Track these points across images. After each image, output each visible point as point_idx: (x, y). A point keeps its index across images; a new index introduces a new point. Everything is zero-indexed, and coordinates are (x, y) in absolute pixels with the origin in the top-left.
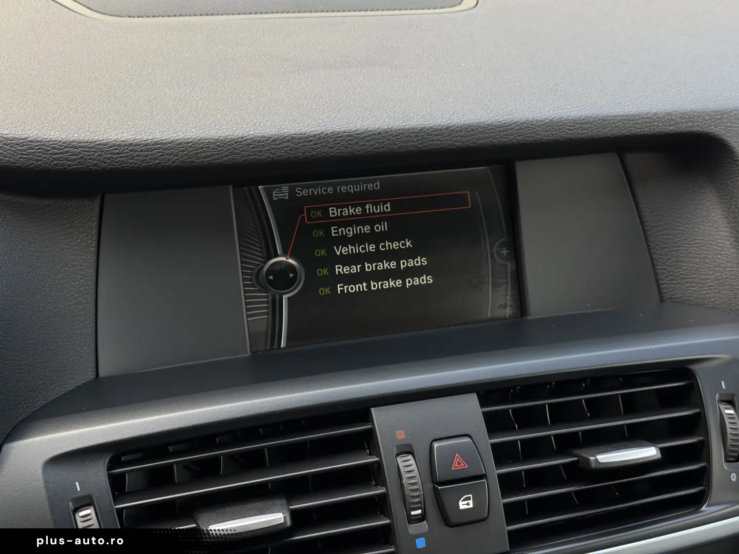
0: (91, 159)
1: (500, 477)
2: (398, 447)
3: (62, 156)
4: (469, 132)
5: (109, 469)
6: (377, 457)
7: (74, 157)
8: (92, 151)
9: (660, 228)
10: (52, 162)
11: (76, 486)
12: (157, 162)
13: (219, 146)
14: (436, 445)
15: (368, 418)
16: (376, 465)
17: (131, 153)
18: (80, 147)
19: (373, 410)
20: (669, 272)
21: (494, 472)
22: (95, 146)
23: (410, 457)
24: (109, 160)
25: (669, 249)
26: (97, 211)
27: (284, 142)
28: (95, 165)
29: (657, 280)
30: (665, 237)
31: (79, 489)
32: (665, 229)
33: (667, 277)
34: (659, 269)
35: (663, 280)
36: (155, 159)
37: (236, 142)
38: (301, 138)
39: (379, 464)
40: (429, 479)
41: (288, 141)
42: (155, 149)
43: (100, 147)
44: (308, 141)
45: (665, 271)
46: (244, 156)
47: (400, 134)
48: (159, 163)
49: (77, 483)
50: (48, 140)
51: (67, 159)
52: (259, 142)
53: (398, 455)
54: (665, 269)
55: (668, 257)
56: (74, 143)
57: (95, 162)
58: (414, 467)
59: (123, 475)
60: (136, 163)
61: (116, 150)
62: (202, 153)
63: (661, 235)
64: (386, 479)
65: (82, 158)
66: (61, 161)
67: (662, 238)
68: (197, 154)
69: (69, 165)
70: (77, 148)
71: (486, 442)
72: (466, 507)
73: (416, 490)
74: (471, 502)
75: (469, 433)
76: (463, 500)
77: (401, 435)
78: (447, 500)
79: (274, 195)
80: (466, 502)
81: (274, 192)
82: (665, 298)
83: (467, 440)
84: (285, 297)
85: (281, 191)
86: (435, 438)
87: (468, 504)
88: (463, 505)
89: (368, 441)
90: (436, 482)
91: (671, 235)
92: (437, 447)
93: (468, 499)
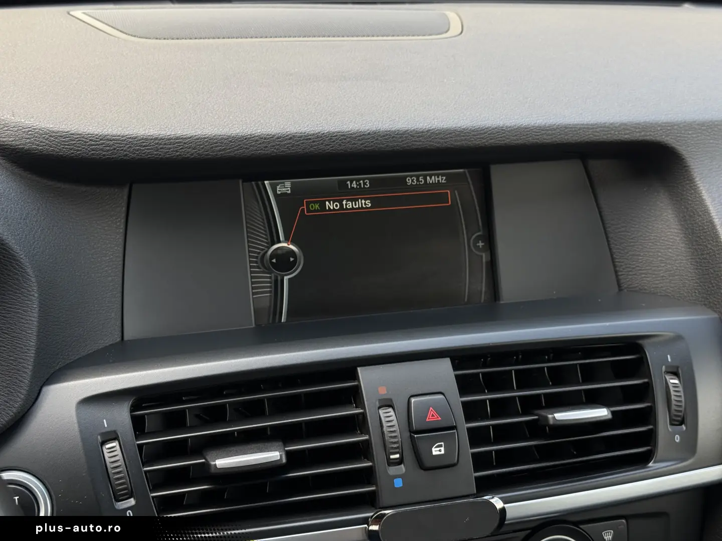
0: (122, 150)
1: (469, 429)
2: (380, 400)
3: (98, 147)
4: (447, 135)
5: (132, 411)
6: (362, 409)
7: (108, 148)
8: (124, 144)
9: (619, 226)
10: (90, 152)
11: (104, 422)
12: (178, 154)
13: (231, 141)
14: (413, 400)
15: (355, 377)
16: (361, 417)
17: (156, 146)
18: (114, 140)
19: (359, 369)
20: (626, 264)
21: (464, 426)
22: (125, 140)
23: (390, 410)
24: (137, 151)
25: (626, 244)
26: (125, 197)
27: (287, 139)
28: (126, 155)
29: (616, 272)
30: (622, 233)
31: (106, 426)
32: (623, 227)
33: (624, 269)
34: (617, 262)
35: (622, 271)
36: (177, 151)
37: (246, 139)
38: (301, 137)
39: (364, 415)
40: (407, 428)
41: (290, 138)
42: (176, 143)
43: (130, 140)
44: (307, 140)
45: (622, 264)
46: (252, 151)
47: (387, 135)
48: (180, 155)
49: (105, 421)
50: (87, 133)
51: (102, 150)
52: (265, 139)
53: (379, 408)
54: (623, 262)
55: (626, 251)
56: (108, 137)
57: (125, 153)
58: (394, 418)
59: (143, 416)
60: (160, 155)
61: (144, 143)
62: (216, 147)
63: (619, 232)
64: (369, 428)
65: (115, 149)
66: (97, 151)
67: (621, 235)
68: (212, 147)
69: (104, 155)
70: (111, 140)
71: (457, 400)
72: (438, 453)
73: (395, 437)
74: (442, 449)
75: (442, 391)
76: (436, 447)
77: (383, 392)
78: (421, 446)
79: (278, 189)
80: (438, 449)
81: (278, 187)
82: (623, 288)
83: (441, 396)
84: (286, 278)
85: (284, 186)
86: (413, 394)
87: (440, 451)
88: (435, 451)
89: (354, 395)
90: (412, 432)
91: (628, 232)
92: (414, 402)
93: (441, 446)
